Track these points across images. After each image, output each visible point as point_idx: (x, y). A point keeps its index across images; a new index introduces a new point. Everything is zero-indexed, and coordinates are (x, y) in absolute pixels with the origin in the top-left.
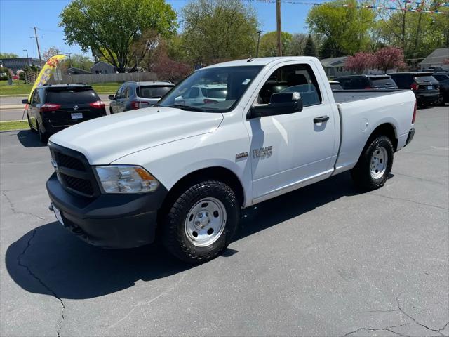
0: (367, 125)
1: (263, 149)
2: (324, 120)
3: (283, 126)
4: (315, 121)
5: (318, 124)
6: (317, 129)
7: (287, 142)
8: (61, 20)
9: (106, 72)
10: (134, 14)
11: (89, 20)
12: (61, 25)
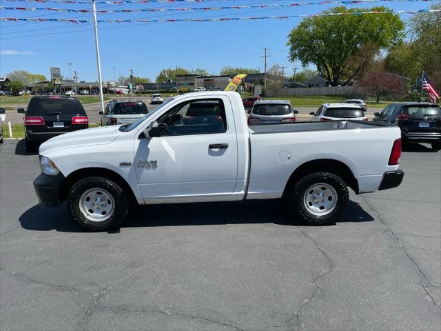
0: (289, 158)
1: (146, 162)
2: (223, 147)
3: (172, 147)
4: (211, 147)
5: (213, 150)
6: (211, 153)
7: (174, 160)
8: (288, 40)
9: (318, 86)
10: (356, 28)
11: (312, 38)
12: (288, 44)
